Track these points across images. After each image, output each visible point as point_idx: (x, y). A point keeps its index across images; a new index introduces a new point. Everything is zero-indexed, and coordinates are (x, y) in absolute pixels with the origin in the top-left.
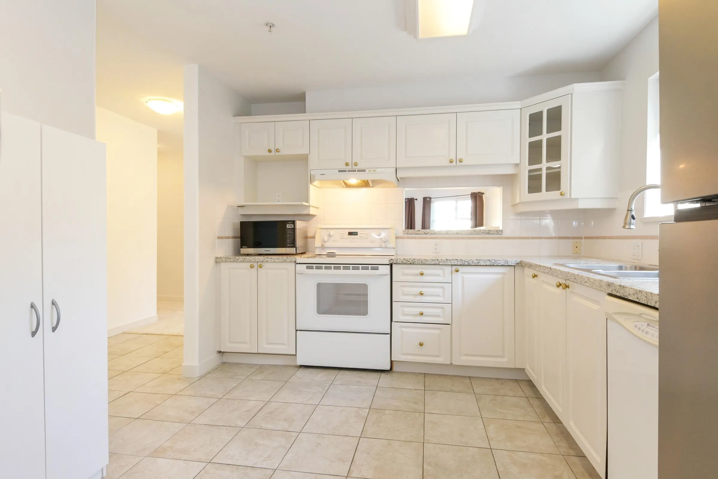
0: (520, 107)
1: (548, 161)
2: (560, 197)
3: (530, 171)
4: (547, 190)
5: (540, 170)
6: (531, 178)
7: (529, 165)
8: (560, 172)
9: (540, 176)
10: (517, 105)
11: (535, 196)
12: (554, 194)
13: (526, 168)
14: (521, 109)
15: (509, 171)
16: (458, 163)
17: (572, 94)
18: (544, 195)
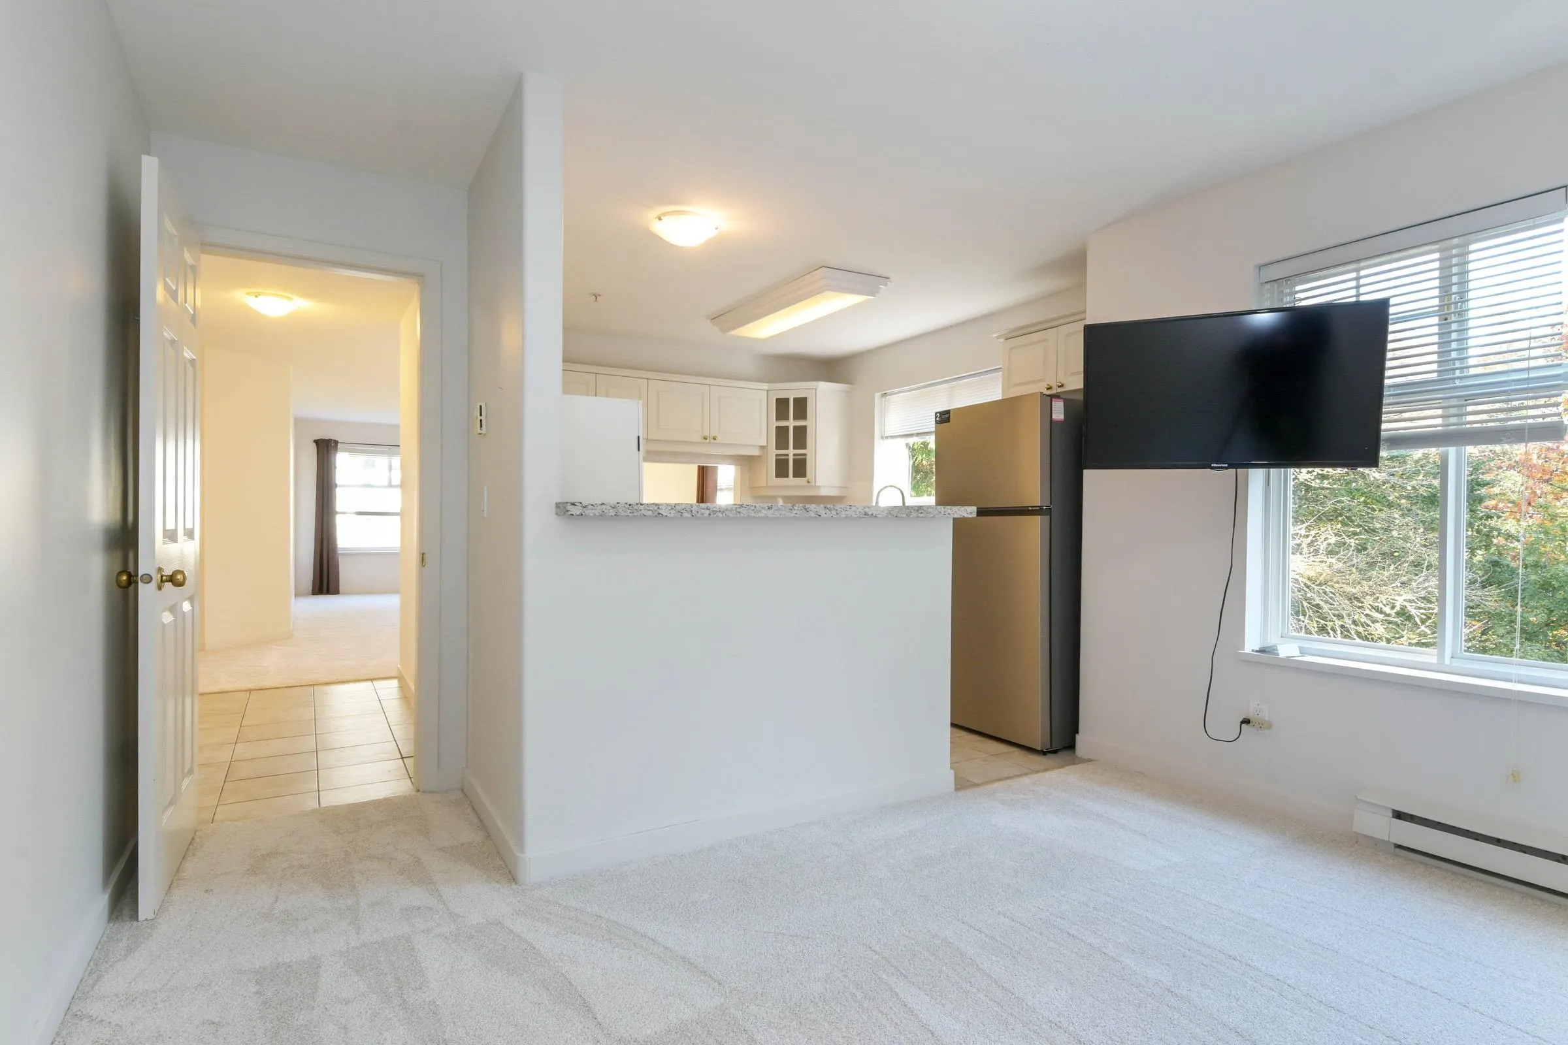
0: (766, 388)
1: (794, 448)
2: (806, 484)
3: (777, 455)
4: (794, 476)
5: (787, 455)
6: (777, 461)
7: (776, 449)
8: (805, 460)
9: (787, 460)
10: (765, 386)
11: (782, 481)
12: (800, 481)
13: (773, 453)
14: (768, 391)
15: (755, 452)
16: (712, 441)
17: (816, 389)
18: (791, 480)
